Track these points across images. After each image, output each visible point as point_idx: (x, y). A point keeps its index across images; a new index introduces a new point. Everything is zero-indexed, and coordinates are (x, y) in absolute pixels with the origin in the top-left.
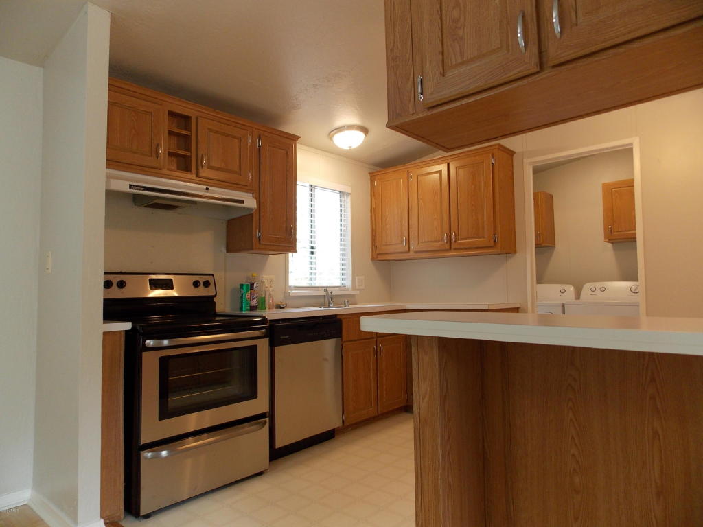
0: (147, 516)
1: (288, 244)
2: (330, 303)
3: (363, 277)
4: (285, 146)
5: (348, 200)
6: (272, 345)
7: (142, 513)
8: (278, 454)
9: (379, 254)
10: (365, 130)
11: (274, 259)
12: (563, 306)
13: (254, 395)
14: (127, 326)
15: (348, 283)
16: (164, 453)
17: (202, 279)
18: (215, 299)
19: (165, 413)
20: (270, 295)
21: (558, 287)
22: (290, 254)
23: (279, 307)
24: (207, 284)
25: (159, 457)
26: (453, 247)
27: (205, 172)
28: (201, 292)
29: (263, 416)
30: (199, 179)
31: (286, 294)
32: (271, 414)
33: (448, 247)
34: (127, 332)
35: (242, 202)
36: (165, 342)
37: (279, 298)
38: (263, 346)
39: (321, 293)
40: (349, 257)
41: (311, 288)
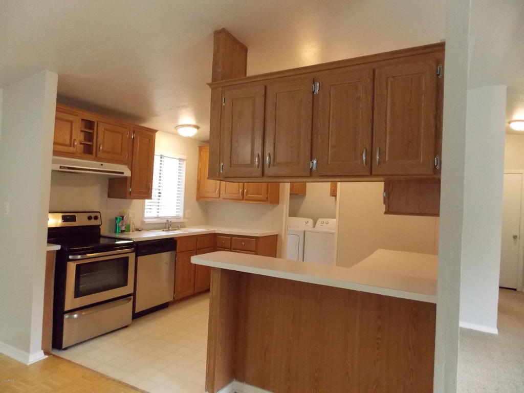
0: (66, 349)
1: (147, 194)
2: (169, 228)
3: (190, 210)
4: (149, 136)
5: (184, 163)
6: (137, 256)
7: (63, 347)
8: (137, 316)
9: (201, 197)
10: (198, 127)
11: (136, 202)
12: (305, 232)
13: (125, 284)
14: (58, 247)
15: (181, 214)
16: (75, 316)
17: (93, 215)
18: (100, 227)
19: (78, 294)
20: (133, 223)
21: (306, 220)
22: (147, 201)
23: (138, 230)
24: (96, 218)
25: (73, 318)
26: (244, 198)
27: (100, 154)
28: (93, 223)
29: (129, 295)
30: (97, 158)
31: (143, 223)
32: (134, 294)
33: (242, 197)
34: (58, 251)
35: (123, 173)
36: (79, 257)
37: (138, 225)
38: (132, 257)
39: (164, 221)
40: (182, 199)
41: (158, 217)
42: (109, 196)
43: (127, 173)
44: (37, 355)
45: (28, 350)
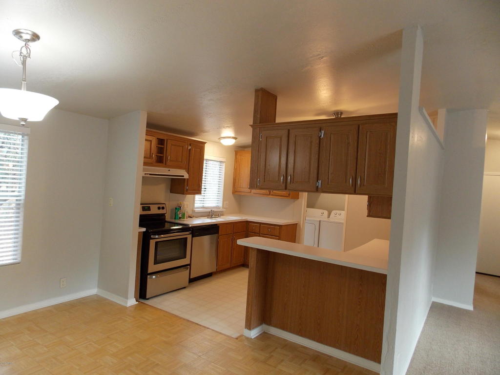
0: (148, 299)
1: (198, 190)
2: (212, 216)
3: (227, 202)
4: (200, 147)
5: (224, 165)
6: (192, 237)
7: (147, 298)
8: (192, 281)
9: (237, 191)
10: (235, 138)
11: (189, 197)
12: (320, 221)
13: (185, 257)
14: (144, 230)
15: (220, 205)
16: (154, 277)
17: (161, 206)
18: (166, 215)
19: (156, 262)
20: (187, 212)
21: (321, 211)
22: (197, 197)
23: (190, 217)
24: (163, 208)
25: (152, 278)
26: (271, 194)
27: (168, 162)
28: (161, 212)
29: (187, 265)
30: (166, 166)
31: (193, 211)
32: (190, 265)
33: (269, 194)
34: (144, 232)
35: (183, 176)
36: (157, 237)
37: (190, 213)
38: (189, 237)
39: (209, 210)
40: (222, 193)
41: (203, 207)
42: (171, 192)
43: (186, 176)
44: (132, 302)
45: (127, 298)
